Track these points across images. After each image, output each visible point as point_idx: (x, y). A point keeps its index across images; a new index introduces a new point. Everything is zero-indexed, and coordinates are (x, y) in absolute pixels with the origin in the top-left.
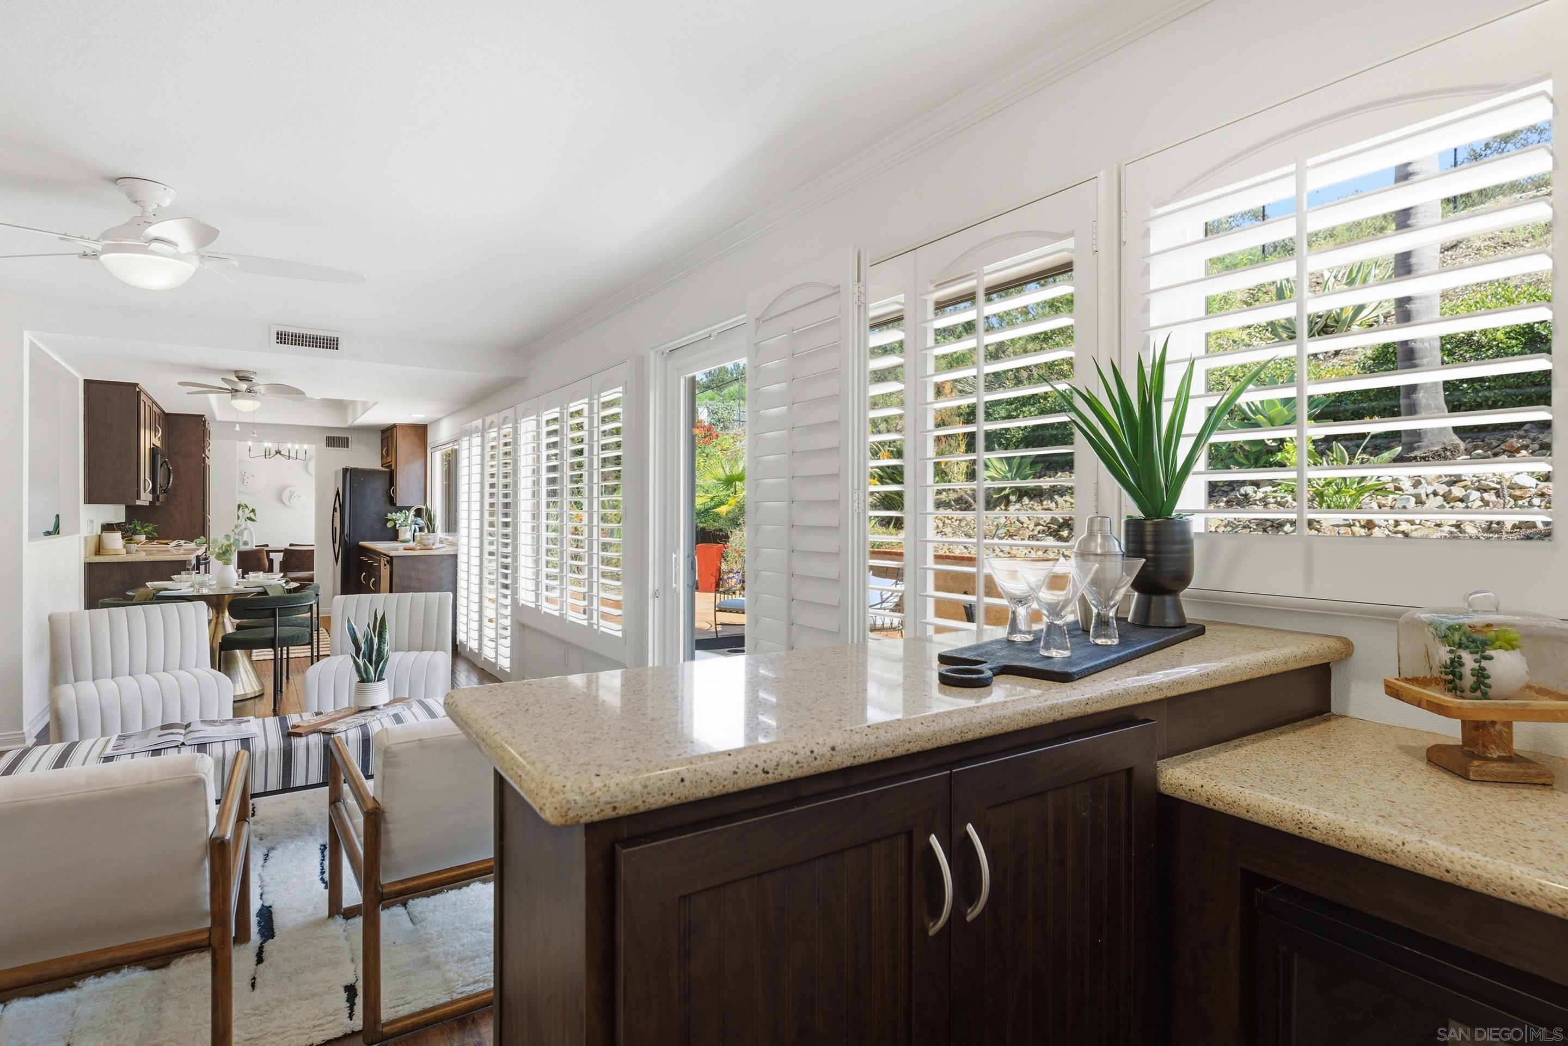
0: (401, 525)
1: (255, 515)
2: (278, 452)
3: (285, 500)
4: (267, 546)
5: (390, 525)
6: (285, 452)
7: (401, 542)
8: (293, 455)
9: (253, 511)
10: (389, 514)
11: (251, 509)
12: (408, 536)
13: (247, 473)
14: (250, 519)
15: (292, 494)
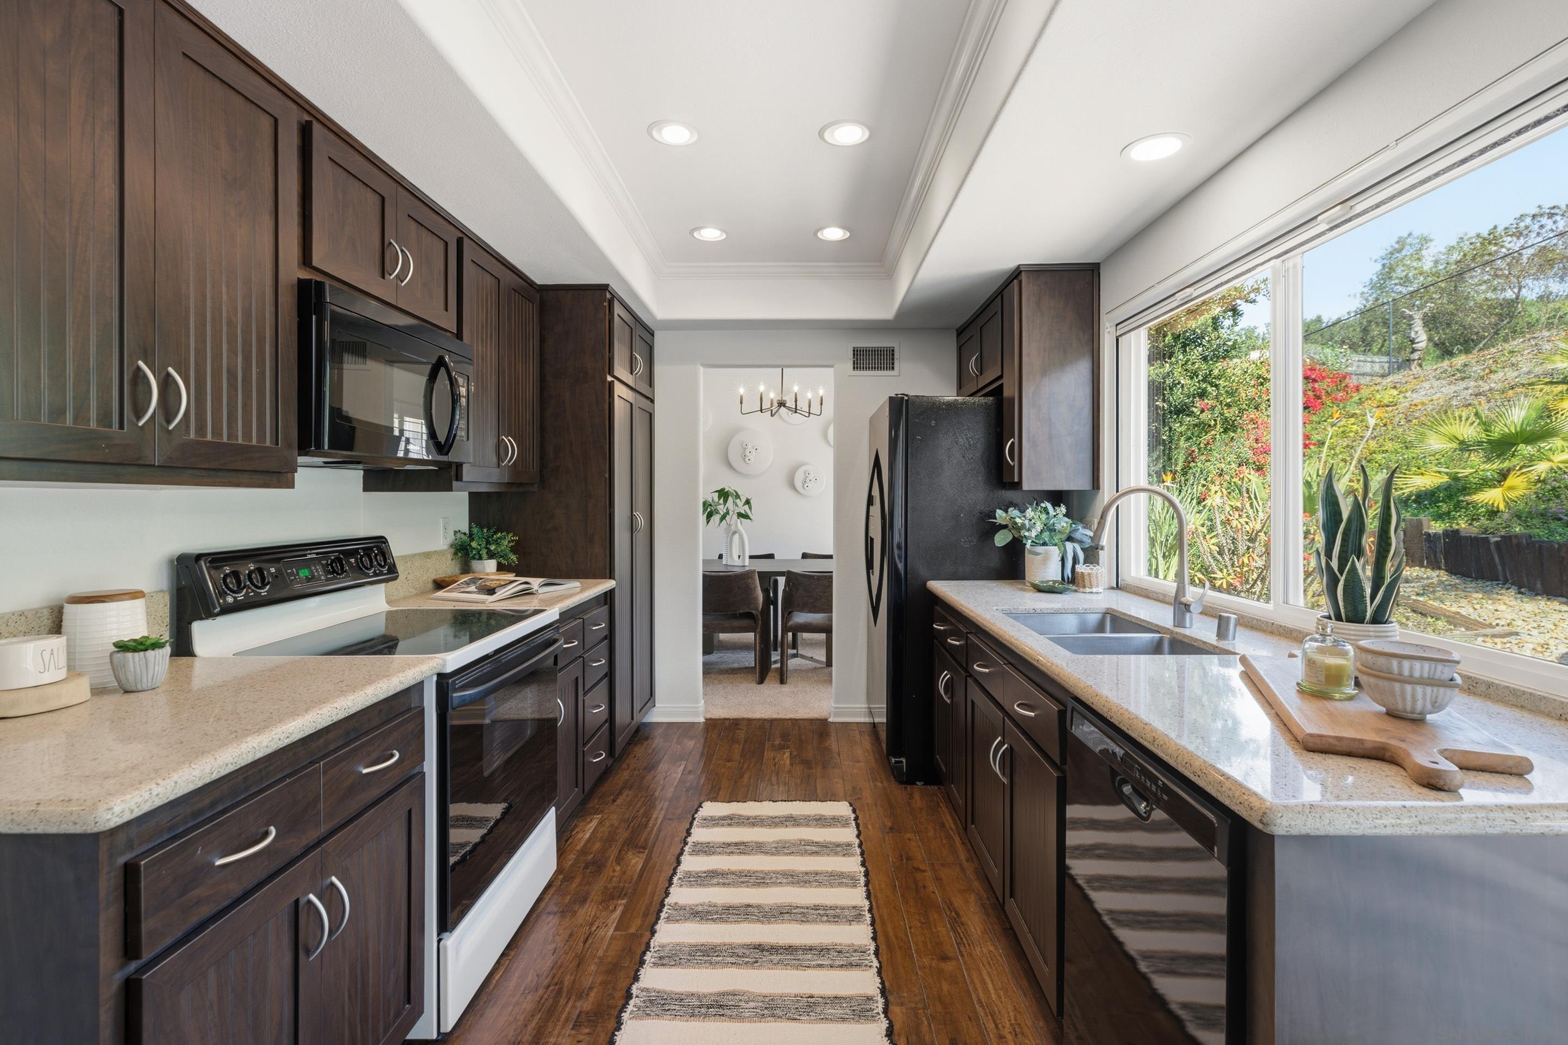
0: (1034, 544)
1: (750, 508)
2: (782, 404)
3: (798, 484)
4: (771, 556)
5: (1001, 539)
6: (790, 403)
7: (1039, 589)
8: (803, 405)
9: (748, 502)
10: (999, 513)
11: (744, 500)
12: (1052, 572)
13: (750, 446)
14: (740, 515)
15: (807, 474)
